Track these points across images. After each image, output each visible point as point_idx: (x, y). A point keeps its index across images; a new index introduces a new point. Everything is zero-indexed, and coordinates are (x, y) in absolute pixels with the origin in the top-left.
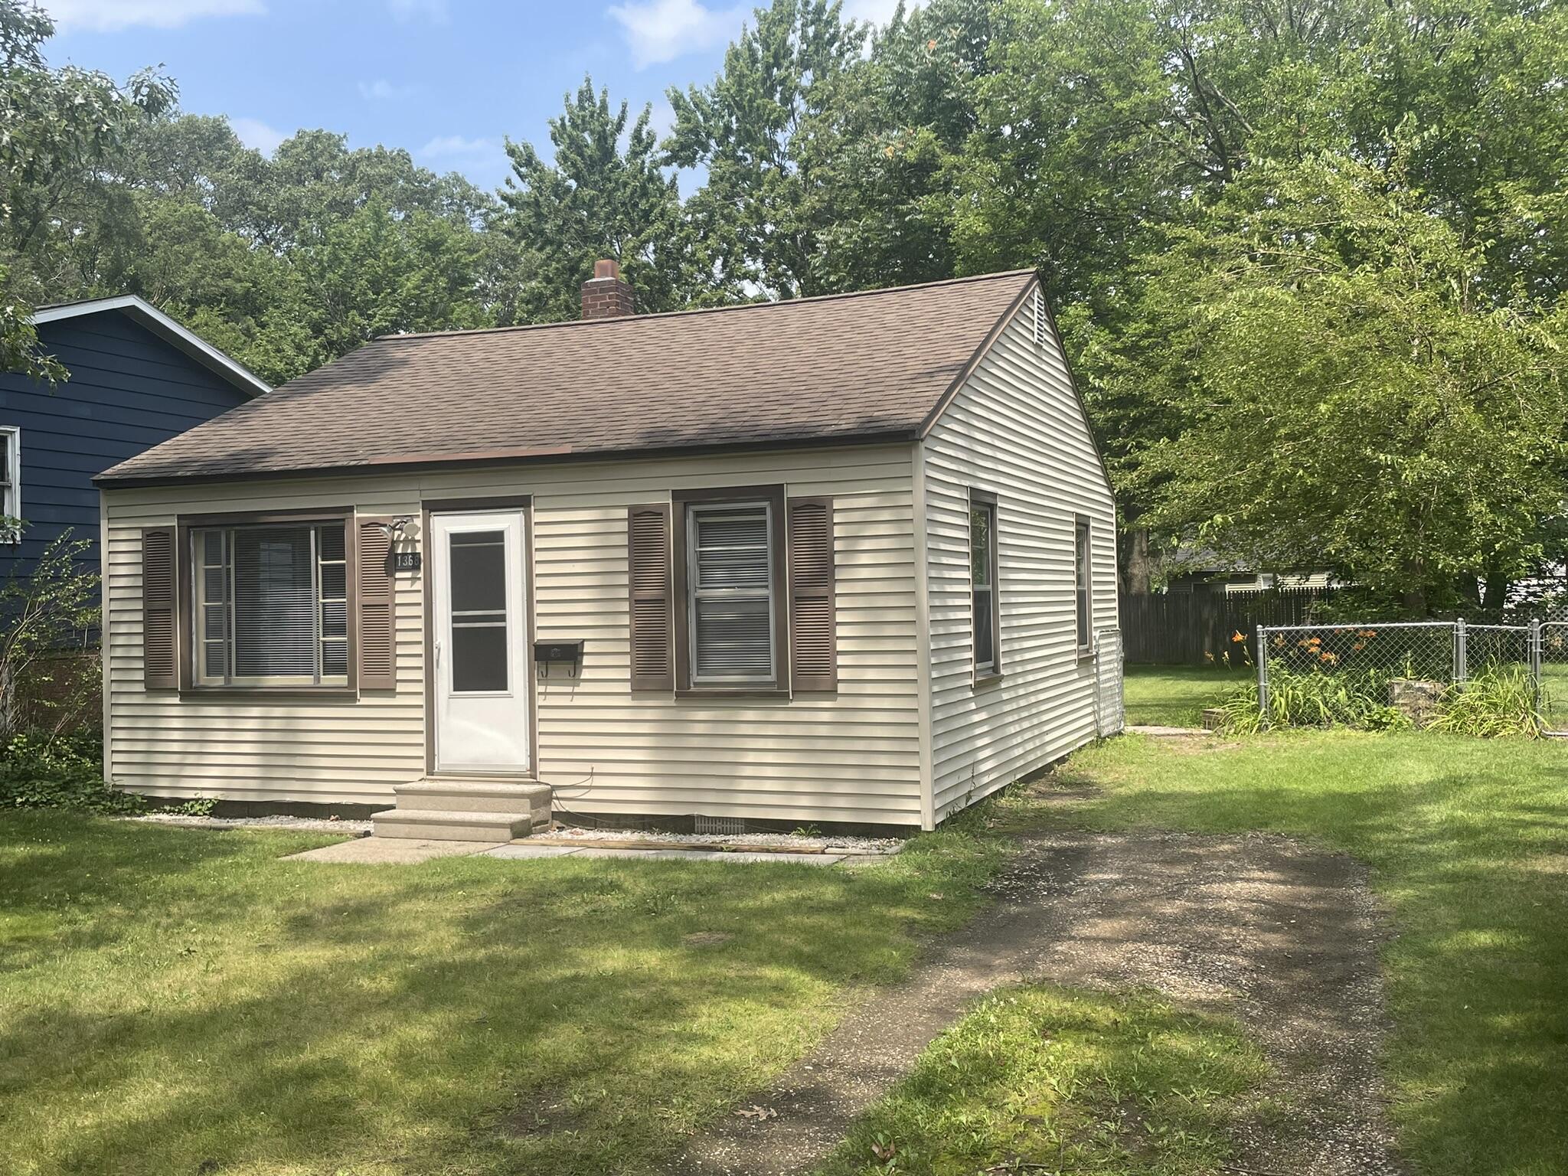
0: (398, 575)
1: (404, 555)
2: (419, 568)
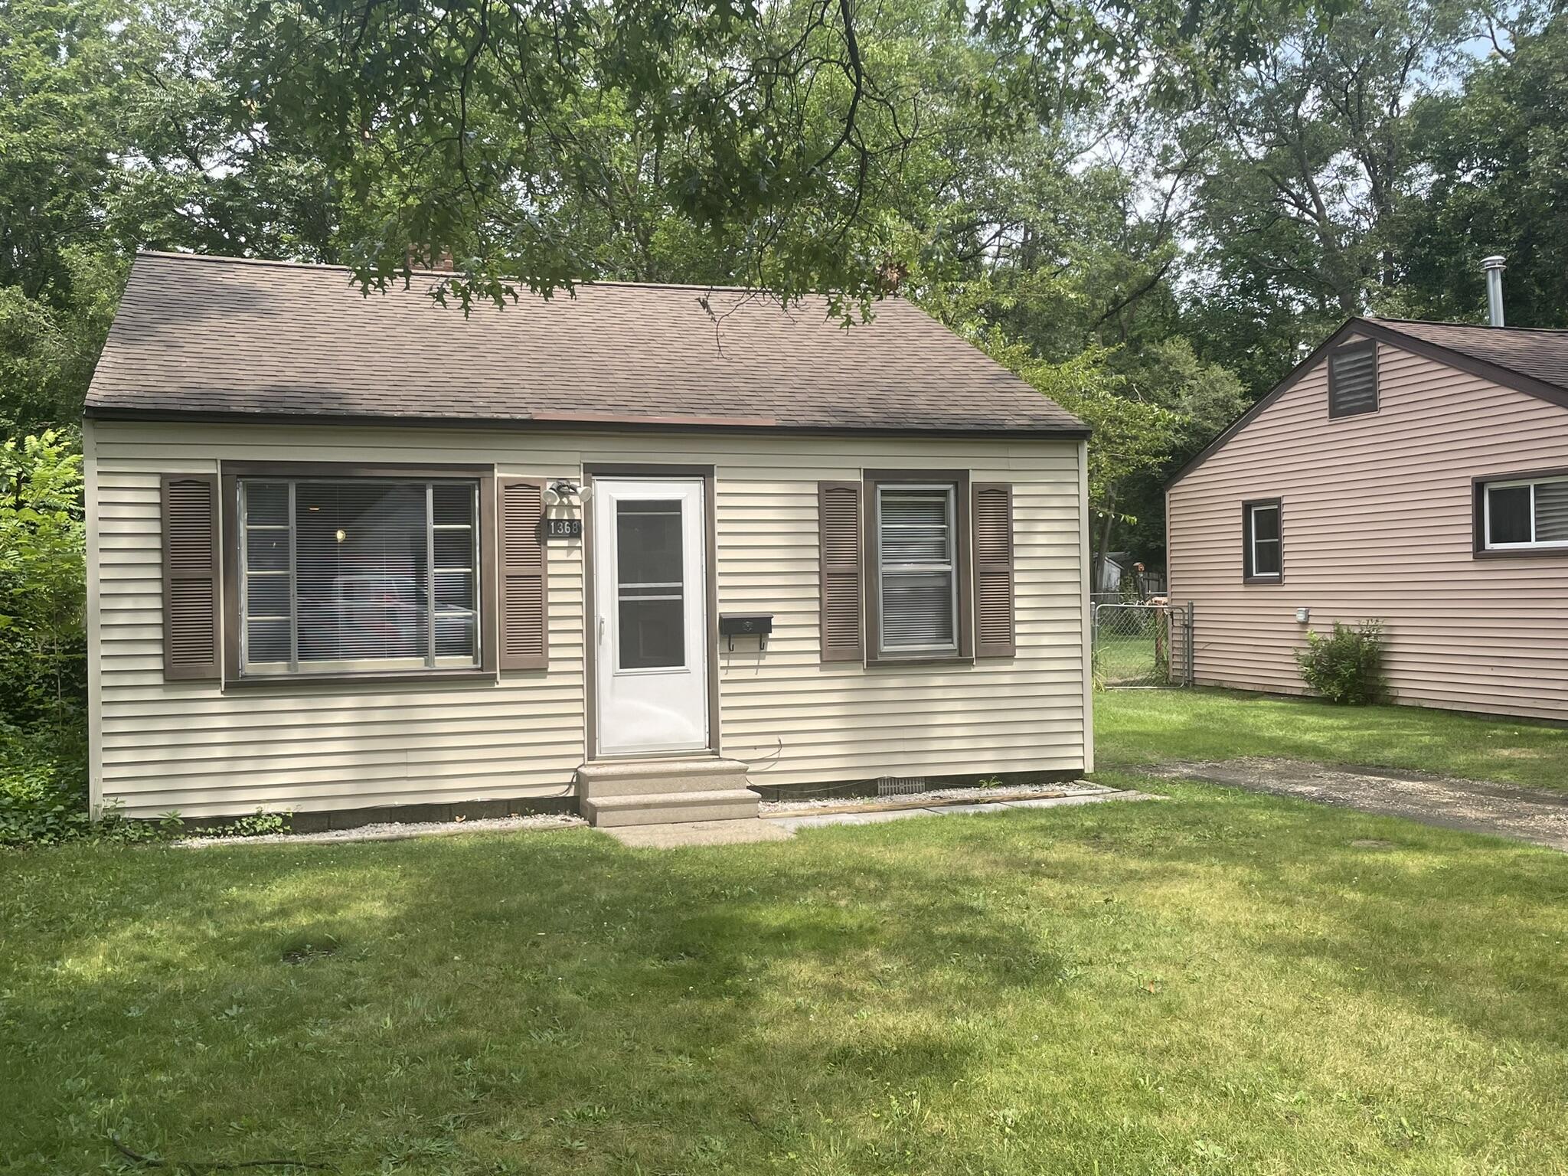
0: (550, 543)
2: (580, 537)
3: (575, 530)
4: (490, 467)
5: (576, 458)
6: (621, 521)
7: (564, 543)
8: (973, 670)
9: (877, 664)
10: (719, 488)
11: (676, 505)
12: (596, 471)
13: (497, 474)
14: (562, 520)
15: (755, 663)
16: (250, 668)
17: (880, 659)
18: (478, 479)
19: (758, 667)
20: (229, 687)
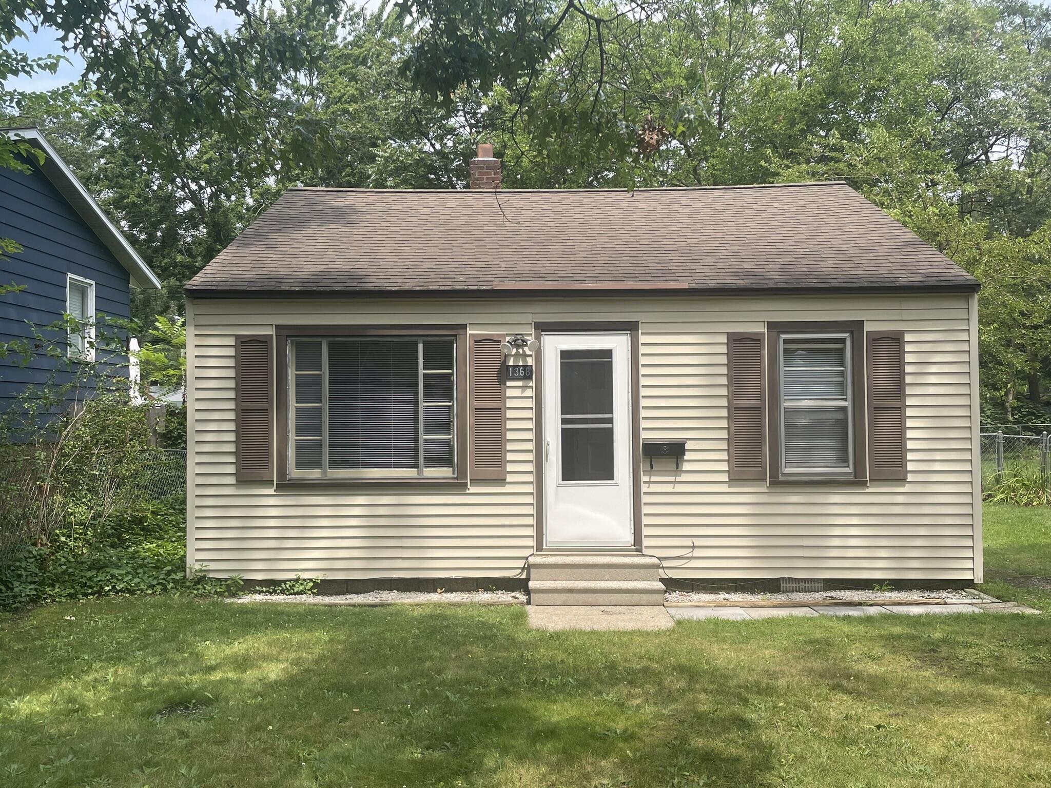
0: (509, 384)
1: (514, 367)
2: (531, 379)
3: (527, 373)
4: (464, 327)
5: (530, 318)
6: (563, 365)
7: (520, 383)
8: (867, 491)
9: (779, 483)
10: (643, 339)
11: (608, 353)
12: (543, 328)
13: (469, 332)
14: (518, 366)
15: (672, 479)
16: (294, 473)
17: (781, 478)
18: (455, 336)
19: (675, 482)
20: (280, 487)
